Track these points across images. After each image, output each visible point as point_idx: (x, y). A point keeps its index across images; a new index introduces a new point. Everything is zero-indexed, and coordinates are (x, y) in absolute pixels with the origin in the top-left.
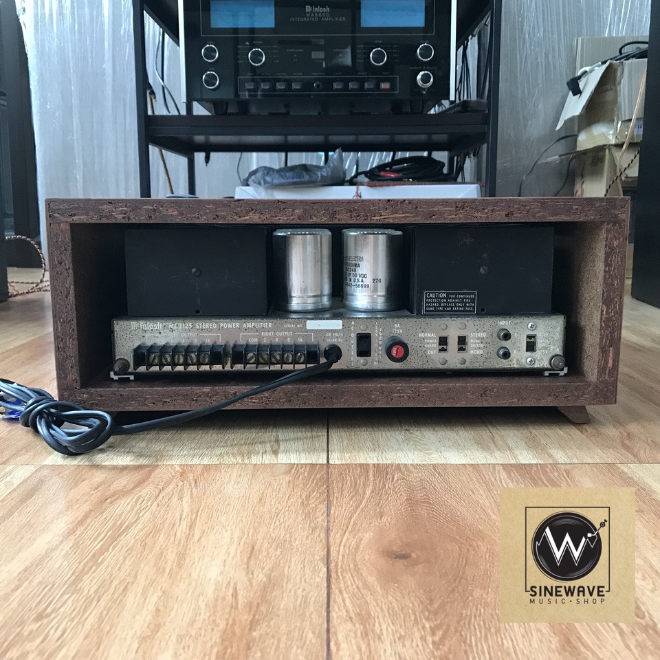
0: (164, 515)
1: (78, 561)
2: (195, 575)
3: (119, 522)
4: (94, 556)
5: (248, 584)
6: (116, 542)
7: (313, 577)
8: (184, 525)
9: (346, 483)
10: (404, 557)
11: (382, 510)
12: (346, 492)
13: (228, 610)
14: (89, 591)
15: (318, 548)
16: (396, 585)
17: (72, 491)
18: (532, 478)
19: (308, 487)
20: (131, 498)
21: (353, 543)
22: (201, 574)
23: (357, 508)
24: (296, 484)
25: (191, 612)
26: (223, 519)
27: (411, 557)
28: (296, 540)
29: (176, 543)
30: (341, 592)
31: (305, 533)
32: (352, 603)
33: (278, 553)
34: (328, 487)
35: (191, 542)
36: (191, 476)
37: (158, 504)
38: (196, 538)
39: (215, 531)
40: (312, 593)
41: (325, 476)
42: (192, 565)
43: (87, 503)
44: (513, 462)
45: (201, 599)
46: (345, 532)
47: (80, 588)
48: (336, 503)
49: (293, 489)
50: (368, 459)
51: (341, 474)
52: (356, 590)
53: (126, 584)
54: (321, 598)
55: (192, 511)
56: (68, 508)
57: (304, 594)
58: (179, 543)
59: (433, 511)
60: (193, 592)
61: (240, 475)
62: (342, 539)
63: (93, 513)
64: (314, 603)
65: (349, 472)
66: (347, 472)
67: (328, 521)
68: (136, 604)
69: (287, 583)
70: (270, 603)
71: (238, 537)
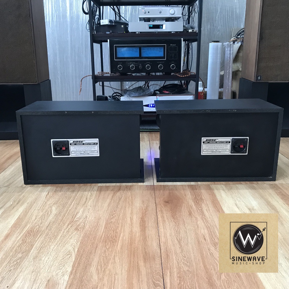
0: (126, 195)
3: (119, 197)
4: (118, 202)
5: (144, 206)
6: (120, 200)
7: (154, 205)
10: (168, 202)
11: (164, 194)
13: (142, 210)
15: (154, 201)
16: (166, 206)
17: (108, 191)
20: (119, 193)
22: (136, 205)
29: (130, 200)
30: (158, 207)
31: (151, 199)
32: (160, 209)
33: (147, 202)
36: (128, 188)
38: (133, 199)
39: (136, 198)
46: (158, 198)
47: (118, 207)
53: (125, 206)
55: (131, 195)
57: (153, 208)
59: (173, 194)
60: (136, 208)
67: (155, 196)
68: (128, 209)
69: (150, 206)
70: (148, 209)
71: (140, 199)
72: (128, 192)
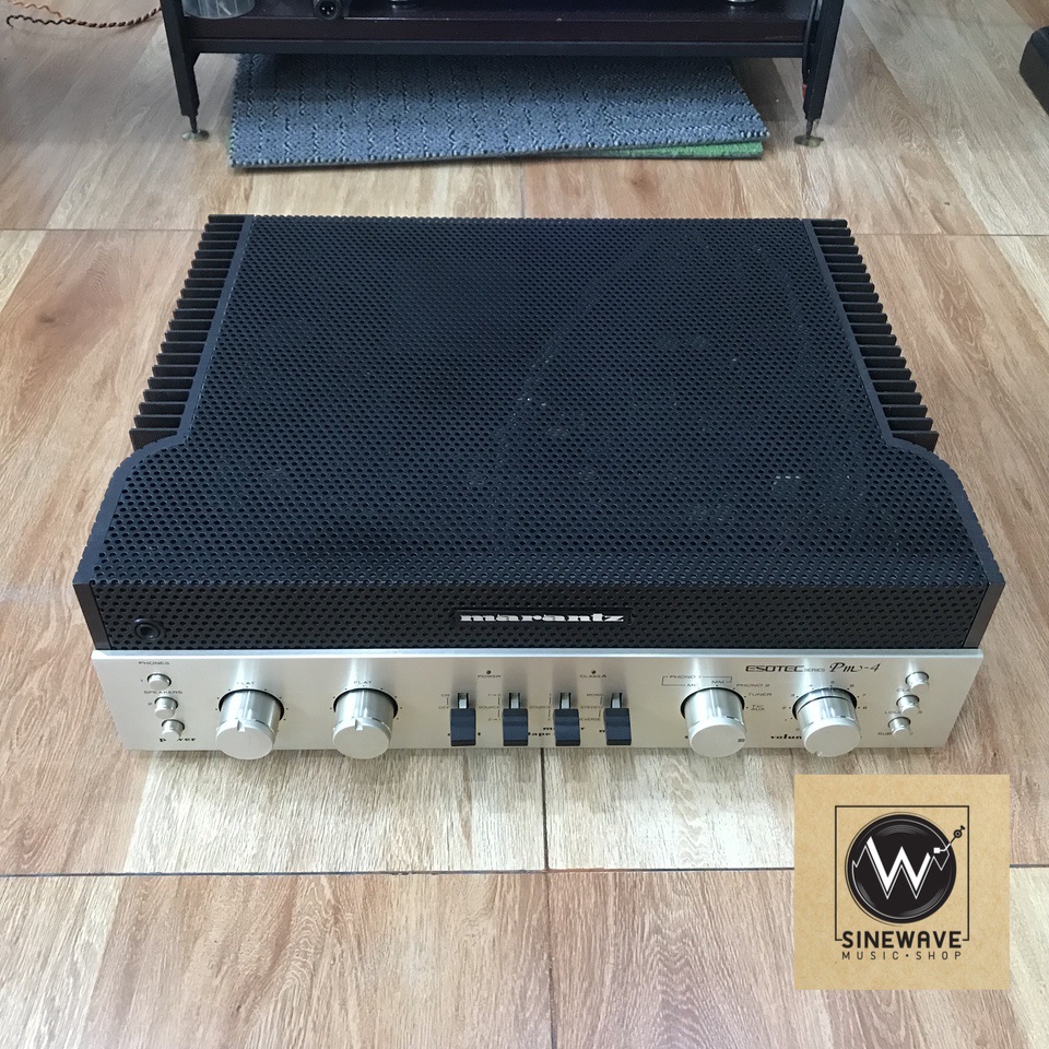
9: (576, 944)
12: (576, 978)
19: (522, 960)
20: (273, 1002)
23: (593, 1033)
24: (503, 951)
34: (550, 957)
41: (544, 919)
48: (564, 1015)
49: (501, 966)
50: (606, 852)
51: (567, 910)
61: (421, 919)
65: (579, 904)
66: (576, 903)
72: (344, 1004)
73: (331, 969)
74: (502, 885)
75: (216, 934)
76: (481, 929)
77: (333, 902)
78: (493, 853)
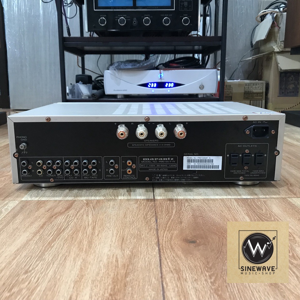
0: (80, 223)
1: (42, 245)
2: (97, 252)
3: (60, 227)
4: (49, 243)
5: (122, 255)
6: (59, 237)
7: (152, 252)
8: (90, 228)
9: (164, 208)
10: (194, 242)
11: (181, 220)
12: (164, 212)
13: (114, 268)
14: (48, 260)
15: (153, 238)
16: (191, 255)
17: (37, 213)
18: (248, 205)
19: (146, 210)
20: (64, 216)
21: (169, 236)
22: (100, 251)
23: (170, 219)
24: (140, 209)
25: (97, 269)
26: (108, 225)
27: (196, 242)
28: (143, 234)
29: (87, 236)
30: (166, 259)
31: (147, 231)
32: (171, 263)
33: (135, 241)
34: (155, 210)
35: (94, 236)
36: (91, 205)
37: (77, 218)
38: (96, 234)
39: (105, 231)
40: (152, 260)
41: (153, 205)
42: (96, 247)
43: (44, 218)
44: (239, 197)
45: (101, 263)
46: (165, 231)
47: (44, 258)
48: (160, 217)
49: (139, 210)
50: (173, 197)
51: (161, 204)
52: (173, 258)
53: (65, 256)
54: (157, 262)
55: (93, 221)
56: (35, 220)
57: (149, 260)
58: (89, 236)
59: (205, 221)
60: (97, 259)
61: (114, 204)
62: (164, 234)
63: (47, 223)
64: (154, 264)
65: (164, 203)
66: (163, 203)
67: (157, 226)
68: (71, 266)
69: (140, 255)
70: (134, 264)
71: (116, 233)
72: (87, 216)
73: (84, 211)
74: (140, 200)
75: (48, 207)
76: (133, 205)
77: (86, 203)
78: (138, 197)
